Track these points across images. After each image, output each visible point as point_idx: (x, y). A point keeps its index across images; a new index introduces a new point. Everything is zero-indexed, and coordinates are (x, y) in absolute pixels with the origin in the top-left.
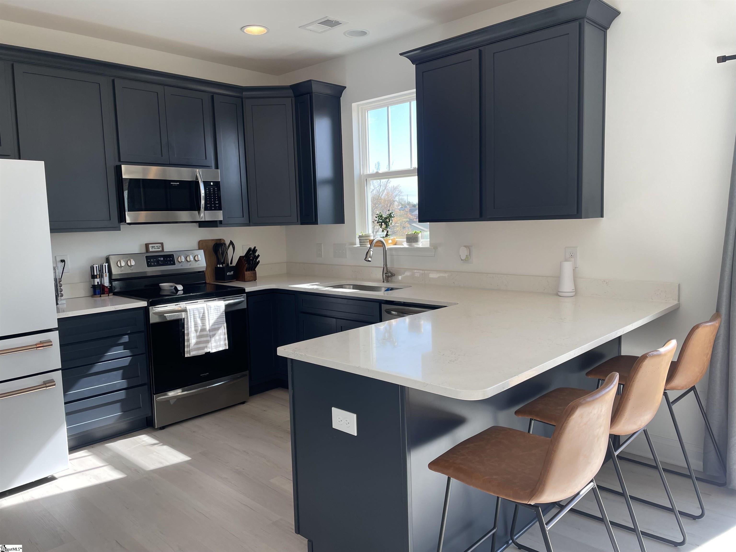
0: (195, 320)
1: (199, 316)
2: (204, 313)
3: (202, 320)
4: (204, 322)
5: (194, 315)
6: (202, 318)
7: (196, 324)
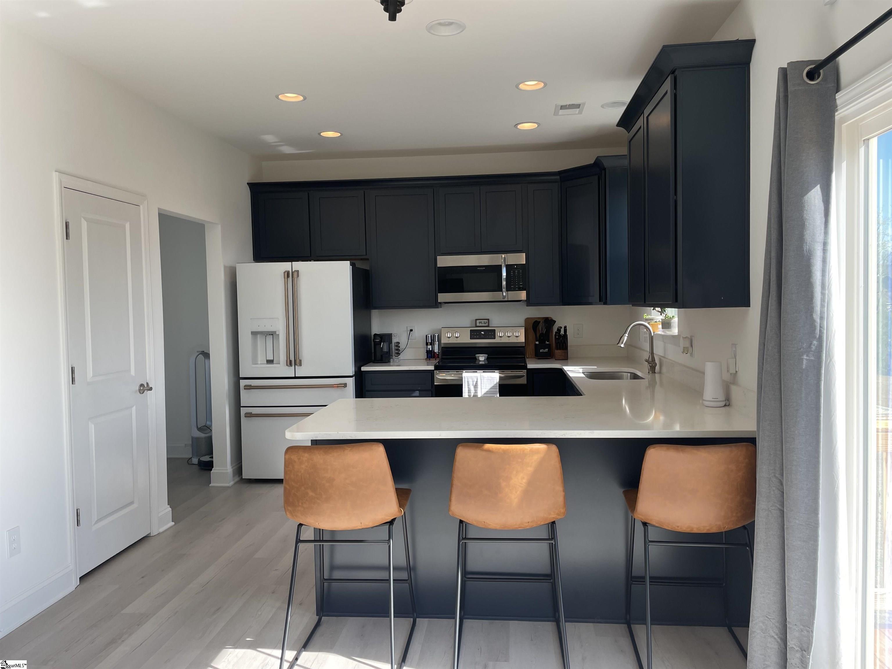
0: (469, 386)
1: (473, 384)
2: (477, 382)
3: (475, 388)
4: (477, 390)
5: (468, 382)
6: (475, 385)
7: (470, 390)
